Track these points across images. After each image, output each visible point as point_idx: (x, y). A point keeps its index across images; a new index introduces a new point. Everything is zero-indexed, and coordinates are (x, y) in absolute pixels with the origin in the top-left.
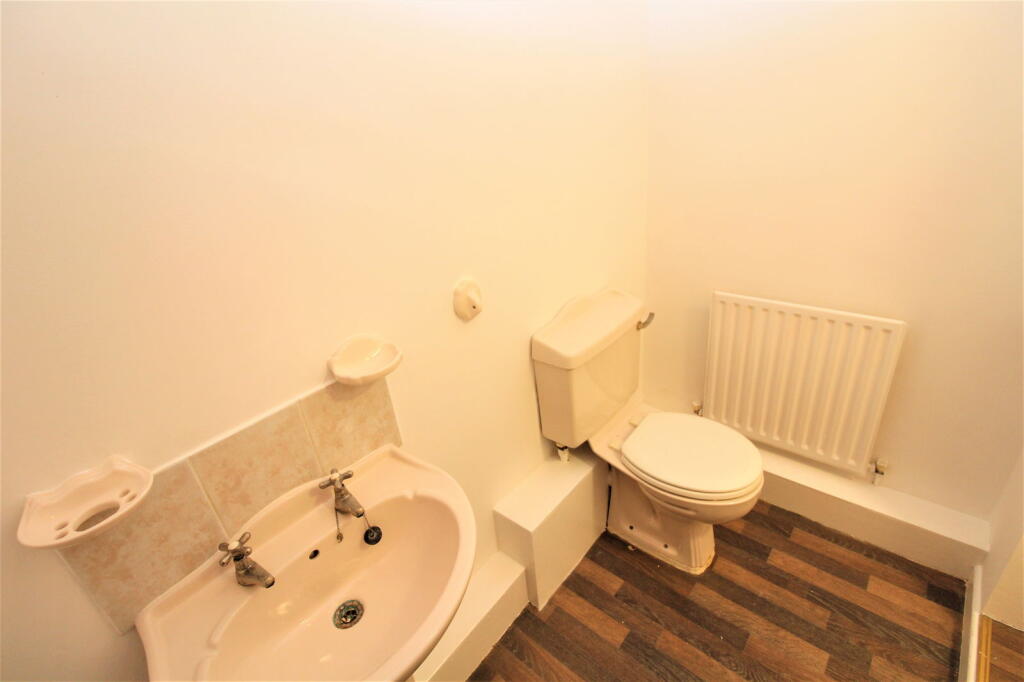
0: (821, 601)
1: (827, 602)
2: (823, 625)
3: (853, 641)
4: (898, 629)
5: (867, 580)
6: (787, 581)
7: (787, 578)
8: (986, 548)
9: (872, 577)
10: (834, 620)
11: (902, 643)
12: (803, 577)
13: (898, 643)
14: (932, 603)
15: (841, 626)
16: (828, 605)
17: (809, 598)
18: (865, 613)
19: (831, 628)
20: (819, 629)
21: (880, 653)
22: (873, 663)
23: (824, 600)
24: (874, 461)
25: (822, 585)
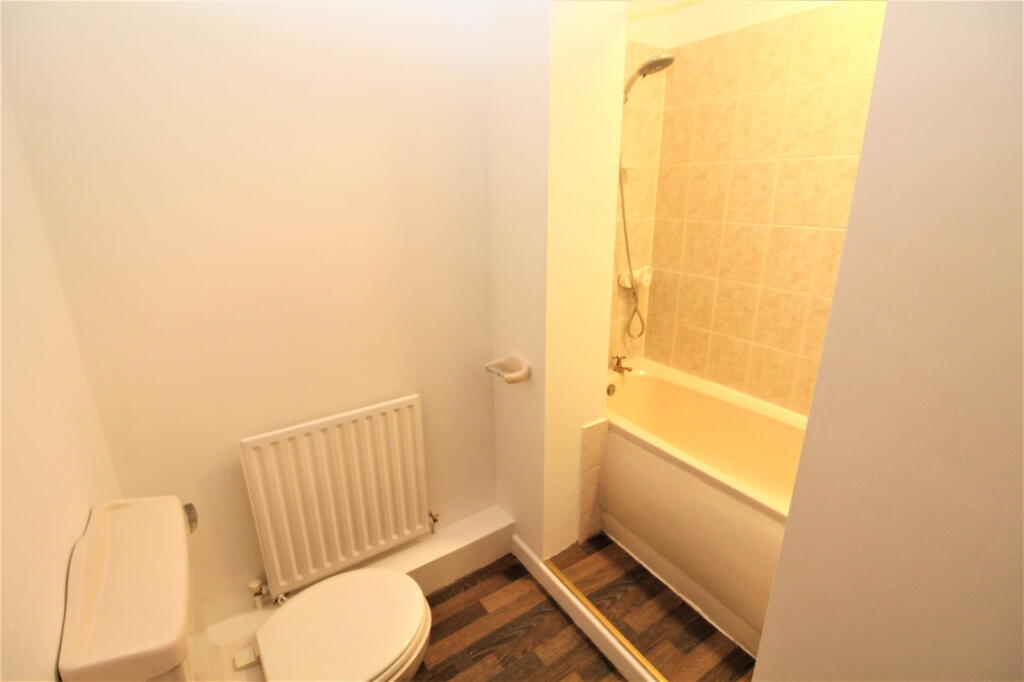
0: (480, 653)
1: (484, 649)
2: (499, 669)
3: (520, 656)
4: (523, 618)
5: (481, 606)
6: (452, 666)
7: (450, 664)
8: (511, 521)
9: (482, 601)
10: (501, 656)
11: (534, 624)
12: (455, 651)
13: (531, 627)
14: (516, 582)
15: (506, 654)
16: (487, 650)
17: (475, 660)
18: (504, 629)
19: (504, 663)
20: (501, 674)
21: (535, 645)
22: (540, 656)
23: (481, 650)
24: (431, 515)
25: (470, 640)
